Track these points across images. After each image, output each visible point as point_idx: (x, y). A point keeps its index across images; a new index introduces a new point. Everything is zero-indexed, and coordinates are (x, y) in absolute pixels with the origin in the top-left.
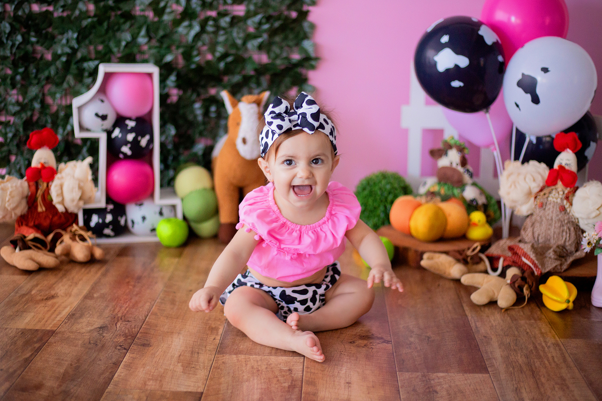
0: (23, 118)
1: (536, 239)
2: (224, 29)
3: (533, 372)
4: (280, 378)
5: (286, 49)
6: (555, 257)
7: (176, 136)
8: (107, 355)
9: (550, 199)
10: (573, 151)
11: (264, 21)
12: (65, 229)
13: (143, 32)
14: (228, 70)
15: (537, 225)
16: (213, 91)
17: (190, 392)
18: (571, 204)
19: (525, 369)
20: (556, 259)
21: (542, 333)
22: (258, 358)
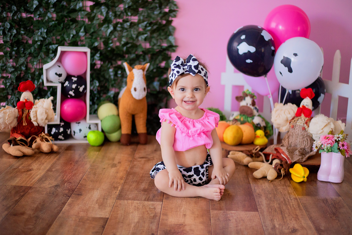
0: (16, 75)
1: (290, 145)
2: (126, 29)
3: (281, 212)
4: (149, 212)
5: (159, 40)
6: (299, 154)
7: (98, 86)
8: (59, 199)
9: (297, 123)
10: (310, 98)
11: (148, 25)
12: (38, 136)
13: (82, 30)
14: (128, 52)
15: (291, 137)
16: (119, 63)
17: (102, 218)
18: (308, 127)
19: (277, 210)
20: (300, 155)
21: (289, 193)
22: (138, 202)
